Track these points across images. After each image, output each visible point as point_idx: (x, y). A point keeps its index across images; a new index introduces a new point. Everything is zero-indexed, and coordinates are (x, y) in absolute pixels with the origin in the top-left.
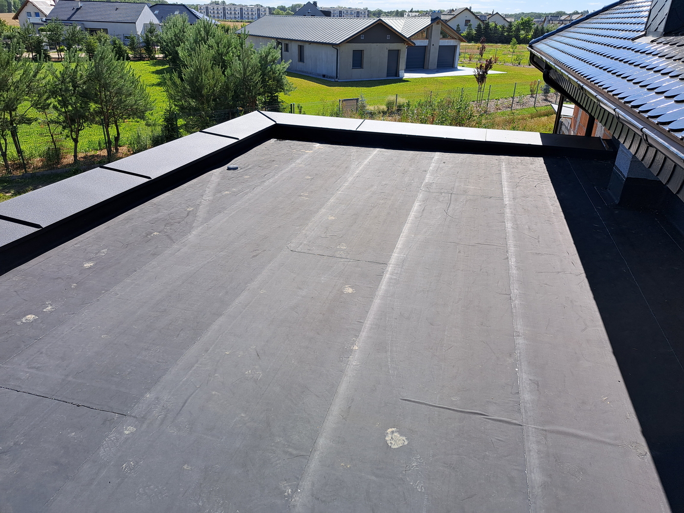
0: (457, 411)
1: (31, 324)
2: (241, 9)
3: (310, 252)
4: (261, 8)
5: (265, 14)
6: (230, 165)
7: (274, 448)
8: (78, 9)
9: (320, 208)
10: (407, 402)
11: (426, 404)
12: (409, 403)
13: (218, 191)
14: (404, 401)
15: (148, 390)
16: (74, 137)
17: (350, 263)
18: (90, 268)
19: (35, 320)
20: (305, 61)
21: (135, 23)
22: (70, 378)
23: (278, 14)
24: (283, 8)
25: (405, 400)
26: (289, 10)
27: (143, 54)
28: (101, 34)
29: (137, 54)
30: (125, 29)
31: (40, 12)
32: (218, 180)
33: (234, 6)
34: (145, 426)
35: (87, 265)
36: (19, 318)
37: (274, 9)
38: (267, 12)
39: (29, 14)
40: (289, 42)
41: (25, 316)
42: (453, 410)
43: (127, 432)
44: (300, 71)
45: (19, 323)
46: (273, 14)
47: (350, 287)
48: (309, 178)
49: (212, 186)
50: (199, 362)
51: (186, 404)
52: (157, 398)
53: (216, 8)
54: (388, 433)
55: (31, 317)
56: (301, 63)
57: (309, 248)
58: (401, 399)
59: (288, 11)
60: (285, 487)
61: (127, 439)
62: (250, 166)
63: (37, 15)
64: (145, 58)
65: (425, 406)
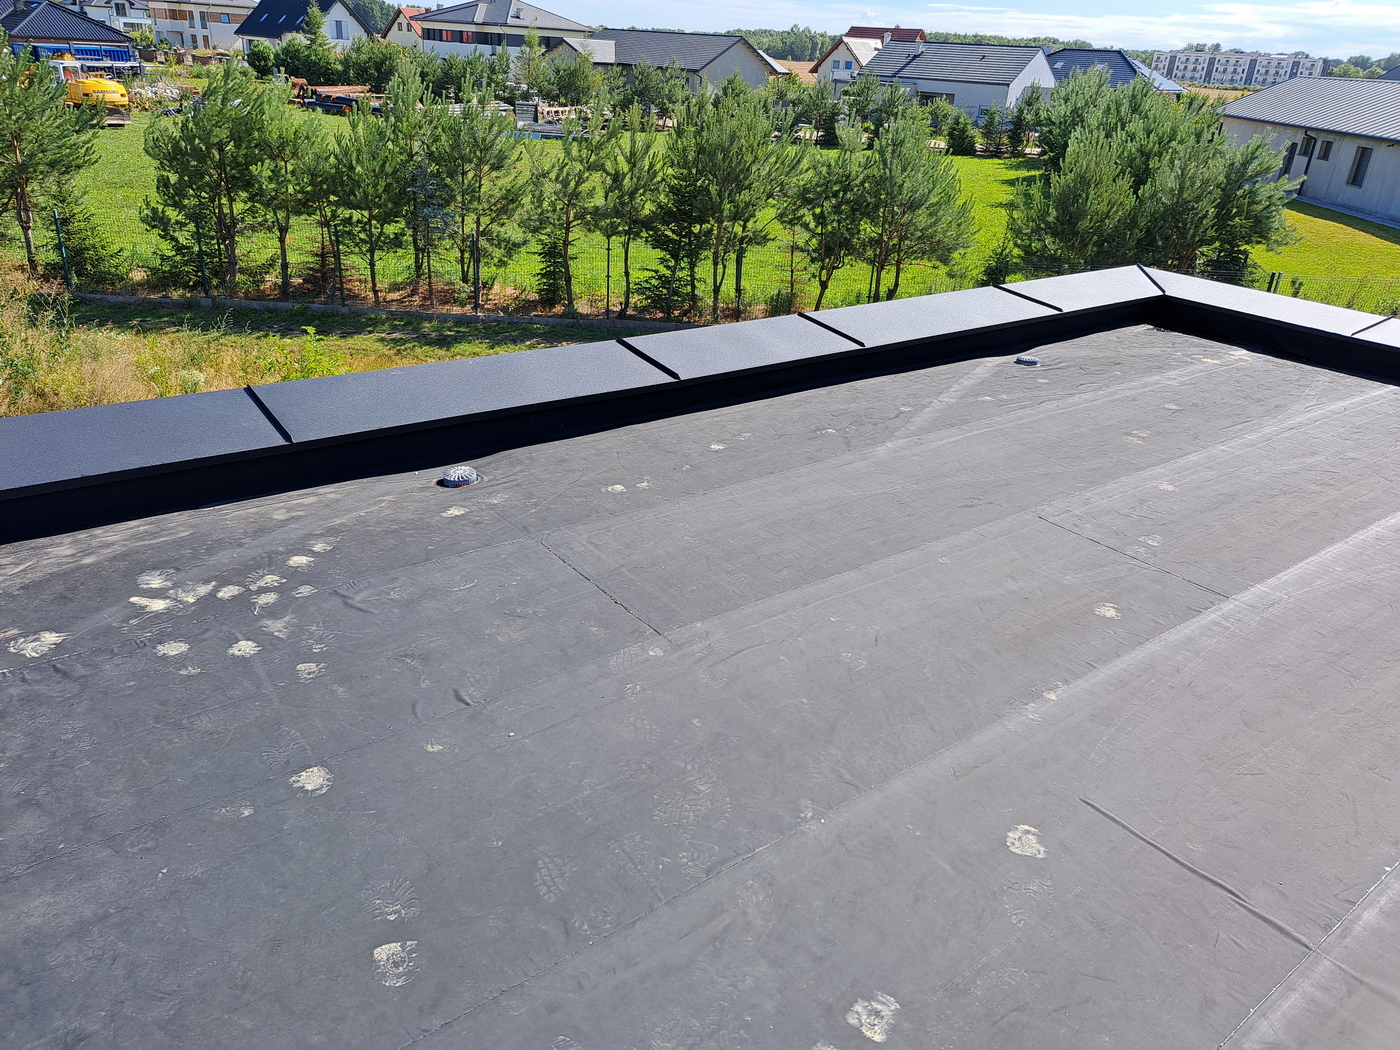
0: (1182, 864)
1: (615, 495)
2: (1253, 63)
3: (1076, 530)
4: (1303, 61)
5: (1310, 74)
6: (1025, 356)
7: (821, 757)
8: (915, 57)
9: (1157, 465)
10: (1089, 807)
11: (1124, 827)
12: (1092, 810)
13: (975, 392)
14: (1085, 804)
15: (703, 619)
16: (824, 278)
17: (1146, 571)
18: (716, 451)
19: (622, 493)
20: (1365, 184)
21: (1008, 85)
22: (623, 570)
23: (1345, 75)
24: (1362, 63)
25: (1089, 804)
26: (1379, 66)
27: (1003, 144)
28: (941, 103)
29: (991, 144)
30: (986, 97)
31: (854, 62)
32: (986, 375)
33: (1238, 56)
34: (675, 656)
35: (715, 447)
36: (607, 485)
37: (1338, 62)
38: (1318, 70)
39: (836, 64)
40: (1338, 138)
41: (613, 484)
42: (1175, 859)
43: (651, 653)
44: (1344, 206)
45: (603, 490)
46: (1331, 74)
47: (1114, 608)
48: (1174, 407)
49: (967, 382)
50: (785, 614)
51: (739, 655)
52: (708, 632)
53: (1192, 59)
54: (1017, 829)
55: (619, 488)
56: (1352, 189)
57: (1078, 522)
58: (1082, 800)
59: (1373, 68)
60: (807, 807)
61: (648, 660)
62: (1062, 365)
63: (848, 65)
64: (1004, 153)
65: (1121, 828)
